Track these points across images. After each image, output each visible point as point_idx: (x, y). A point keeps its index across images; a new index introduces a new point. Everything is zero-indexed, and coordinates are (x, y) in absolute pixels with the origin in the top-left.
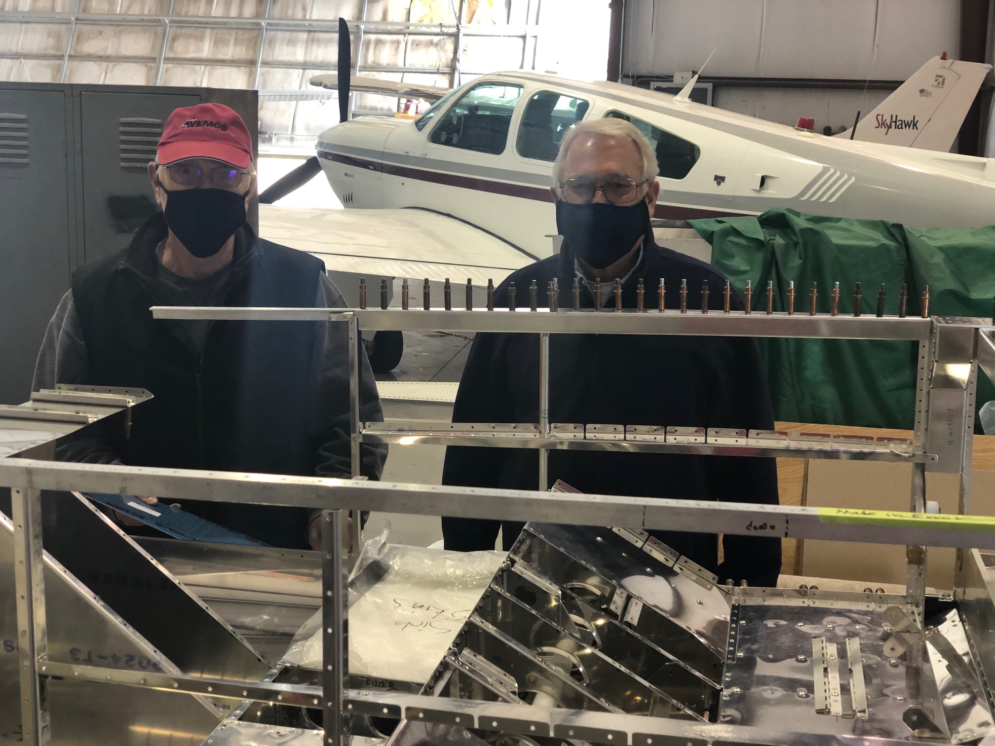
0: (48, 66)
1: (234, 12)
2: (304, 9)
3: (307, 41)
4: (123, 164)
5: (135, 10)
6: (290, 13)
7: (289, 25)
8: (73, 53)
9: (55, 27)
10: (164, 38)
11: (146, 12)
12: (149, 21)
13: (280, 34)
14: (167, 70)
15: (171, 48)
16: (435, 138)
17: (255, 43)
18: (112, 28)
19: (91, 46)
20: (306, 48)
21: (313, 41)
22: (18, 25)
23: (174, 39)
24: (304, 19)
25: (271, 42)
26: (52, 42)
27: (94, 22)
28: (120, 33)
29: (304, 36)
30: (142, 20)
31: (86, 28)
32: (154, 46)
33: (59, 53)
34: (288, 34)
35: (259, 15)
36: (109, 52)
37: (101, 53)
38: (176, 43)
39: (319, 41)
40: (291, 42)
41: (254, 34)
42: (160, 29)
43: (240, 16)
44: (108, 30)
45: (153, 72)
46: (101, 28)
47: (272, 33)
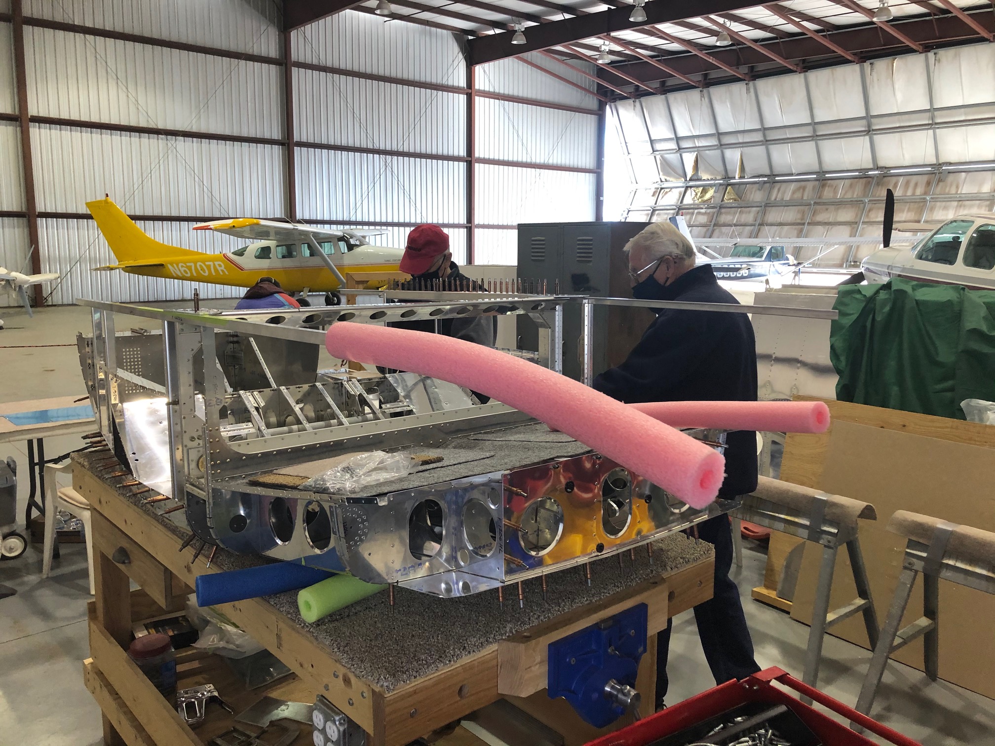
0: (795, 229)
1: (909, 193)
2: (957, 187)
3: (957, 206)
4: (578, 259)
5: (849, 196)
6: (947, 191)
7: (945, 198)
8: (810, 221)
9: (802, 208)
10: (864, 209)
11: (855, 196)
12: (857, 201)
13: (938, 204)
14: (863, 229)
15: (867, 216)
16: (920, 257)
17: (921, 211)
18: (833, 207)
19: (820, 218)
20: (956, 211)
21: (961, 206)
22: (783, 207)
23: (869, 211)
24: (956, 193)
25: (932, 209)
26: (799, 216)
27: (824, 204)
28: (838, 209)
29: (955, 204)
30: (851, 201)
31: (818, 207)
32: (857, 215)
33: (803, 222)
34: (944, 203)
35: (926, 193)
36: (831, 220)
37: (826, 221)
38: (870, 214)
39: (965, 206)
40: (945, 208)
41: (922, 204)
42: (862, 206)
43: (913, 194)
44: (832, 208)
45: (855, 229)
46: (827, 207)
47: (933, 203)
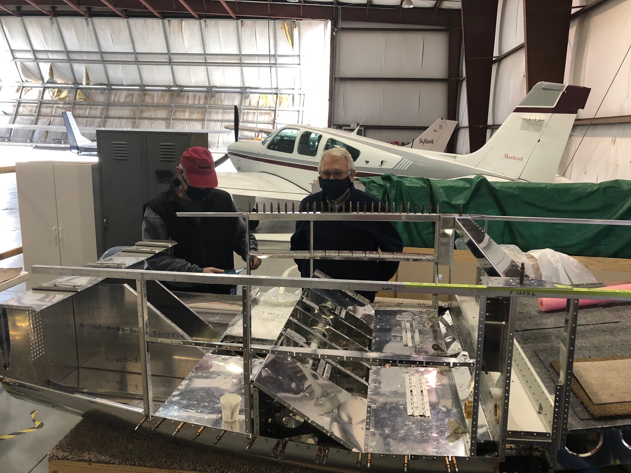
0: (130, 122)
1: (196, 102)
2: (221, 101)
3: (223, 112)
4: (161, 159)
5: (162, 102)
6: (216, 102)
7: (216, 107)
8: (139, 117)
9: (133, 108)
10: (172, 111)
11: (165, 102)
12: (166, 105)
13: (213, 110)
14: (173, 123)
15: (175, 115)
16: (269, 147)
17: (204, 113)
18: (153, 108)
19: (146, 115)
20: (222, 115)
21: (225, 112)
22: (120, 107)
23: (175, 112)
24: (222, 105)
25: (210, 113)
26: (132, 113)
27: (147, 106)
28: (156, 110)
29: (221, 111)
30: (164, 105)
31: (144, 108)
32: (168, 115)
33: (135, 117)
34: (216, 110)
35: (205, 103)
36: (152, 117)
37: (149, 117)
38: (176, 113)
39: (227, 112)
40: (217, 113)
41: (204, 110)
42: (170, 108)
43: (199, 103)
44: (152, 109)
45: (168, 124)
46: (149, 108)
47: (210, 110)
